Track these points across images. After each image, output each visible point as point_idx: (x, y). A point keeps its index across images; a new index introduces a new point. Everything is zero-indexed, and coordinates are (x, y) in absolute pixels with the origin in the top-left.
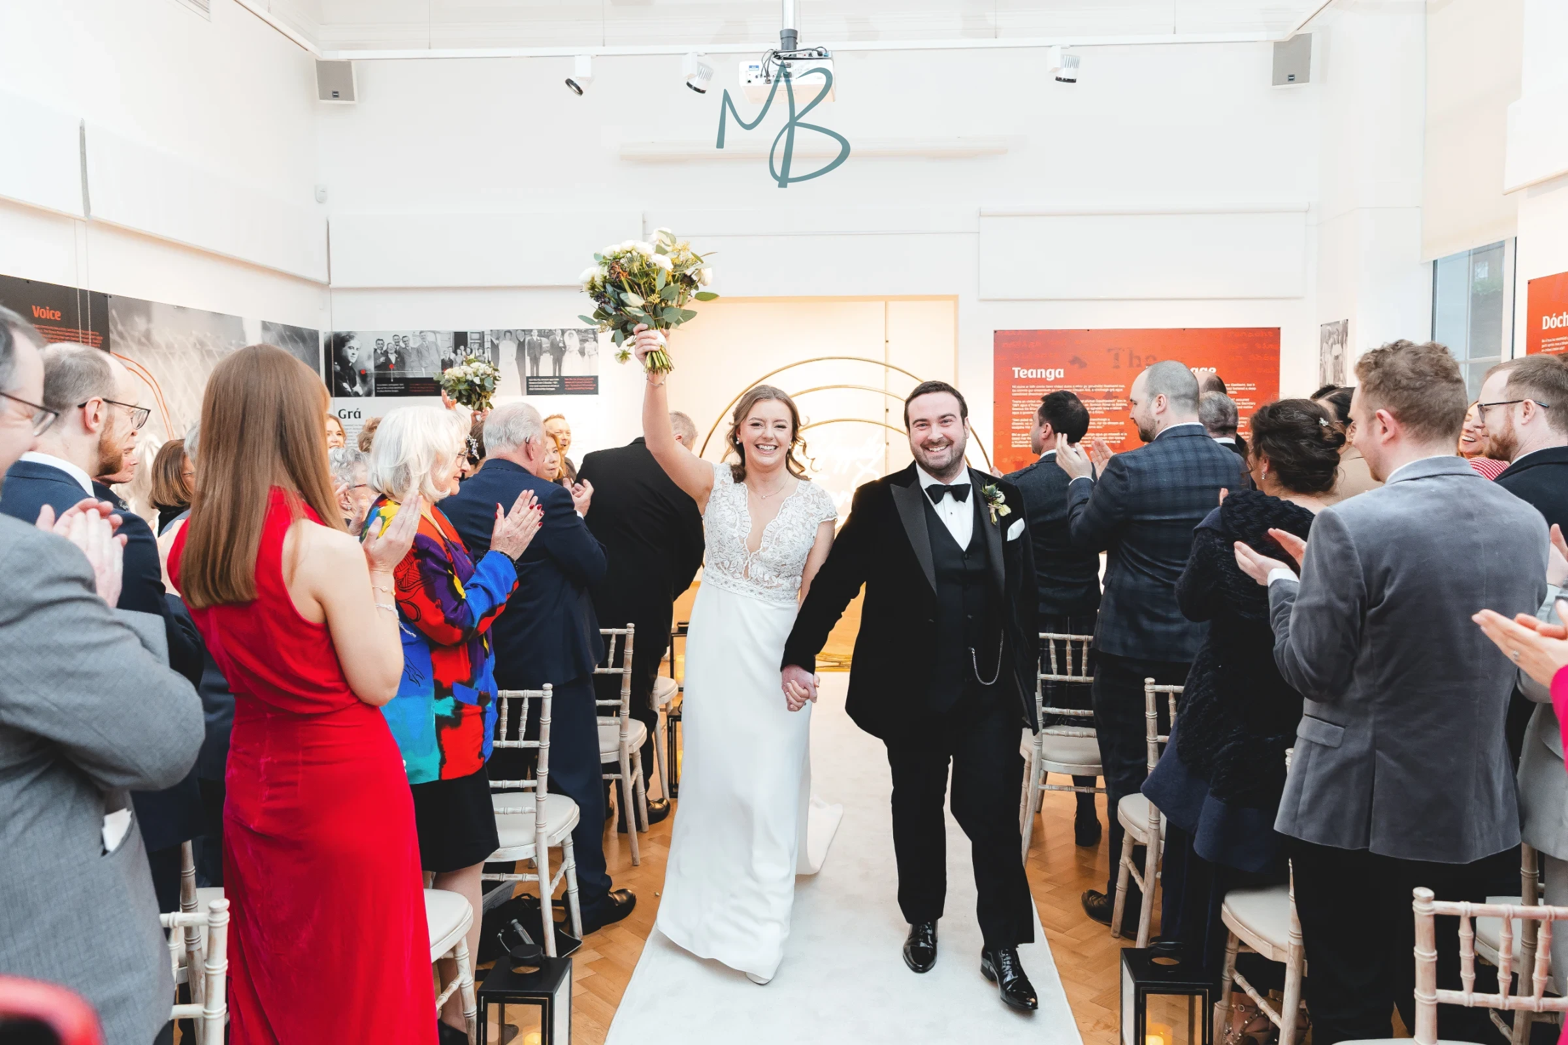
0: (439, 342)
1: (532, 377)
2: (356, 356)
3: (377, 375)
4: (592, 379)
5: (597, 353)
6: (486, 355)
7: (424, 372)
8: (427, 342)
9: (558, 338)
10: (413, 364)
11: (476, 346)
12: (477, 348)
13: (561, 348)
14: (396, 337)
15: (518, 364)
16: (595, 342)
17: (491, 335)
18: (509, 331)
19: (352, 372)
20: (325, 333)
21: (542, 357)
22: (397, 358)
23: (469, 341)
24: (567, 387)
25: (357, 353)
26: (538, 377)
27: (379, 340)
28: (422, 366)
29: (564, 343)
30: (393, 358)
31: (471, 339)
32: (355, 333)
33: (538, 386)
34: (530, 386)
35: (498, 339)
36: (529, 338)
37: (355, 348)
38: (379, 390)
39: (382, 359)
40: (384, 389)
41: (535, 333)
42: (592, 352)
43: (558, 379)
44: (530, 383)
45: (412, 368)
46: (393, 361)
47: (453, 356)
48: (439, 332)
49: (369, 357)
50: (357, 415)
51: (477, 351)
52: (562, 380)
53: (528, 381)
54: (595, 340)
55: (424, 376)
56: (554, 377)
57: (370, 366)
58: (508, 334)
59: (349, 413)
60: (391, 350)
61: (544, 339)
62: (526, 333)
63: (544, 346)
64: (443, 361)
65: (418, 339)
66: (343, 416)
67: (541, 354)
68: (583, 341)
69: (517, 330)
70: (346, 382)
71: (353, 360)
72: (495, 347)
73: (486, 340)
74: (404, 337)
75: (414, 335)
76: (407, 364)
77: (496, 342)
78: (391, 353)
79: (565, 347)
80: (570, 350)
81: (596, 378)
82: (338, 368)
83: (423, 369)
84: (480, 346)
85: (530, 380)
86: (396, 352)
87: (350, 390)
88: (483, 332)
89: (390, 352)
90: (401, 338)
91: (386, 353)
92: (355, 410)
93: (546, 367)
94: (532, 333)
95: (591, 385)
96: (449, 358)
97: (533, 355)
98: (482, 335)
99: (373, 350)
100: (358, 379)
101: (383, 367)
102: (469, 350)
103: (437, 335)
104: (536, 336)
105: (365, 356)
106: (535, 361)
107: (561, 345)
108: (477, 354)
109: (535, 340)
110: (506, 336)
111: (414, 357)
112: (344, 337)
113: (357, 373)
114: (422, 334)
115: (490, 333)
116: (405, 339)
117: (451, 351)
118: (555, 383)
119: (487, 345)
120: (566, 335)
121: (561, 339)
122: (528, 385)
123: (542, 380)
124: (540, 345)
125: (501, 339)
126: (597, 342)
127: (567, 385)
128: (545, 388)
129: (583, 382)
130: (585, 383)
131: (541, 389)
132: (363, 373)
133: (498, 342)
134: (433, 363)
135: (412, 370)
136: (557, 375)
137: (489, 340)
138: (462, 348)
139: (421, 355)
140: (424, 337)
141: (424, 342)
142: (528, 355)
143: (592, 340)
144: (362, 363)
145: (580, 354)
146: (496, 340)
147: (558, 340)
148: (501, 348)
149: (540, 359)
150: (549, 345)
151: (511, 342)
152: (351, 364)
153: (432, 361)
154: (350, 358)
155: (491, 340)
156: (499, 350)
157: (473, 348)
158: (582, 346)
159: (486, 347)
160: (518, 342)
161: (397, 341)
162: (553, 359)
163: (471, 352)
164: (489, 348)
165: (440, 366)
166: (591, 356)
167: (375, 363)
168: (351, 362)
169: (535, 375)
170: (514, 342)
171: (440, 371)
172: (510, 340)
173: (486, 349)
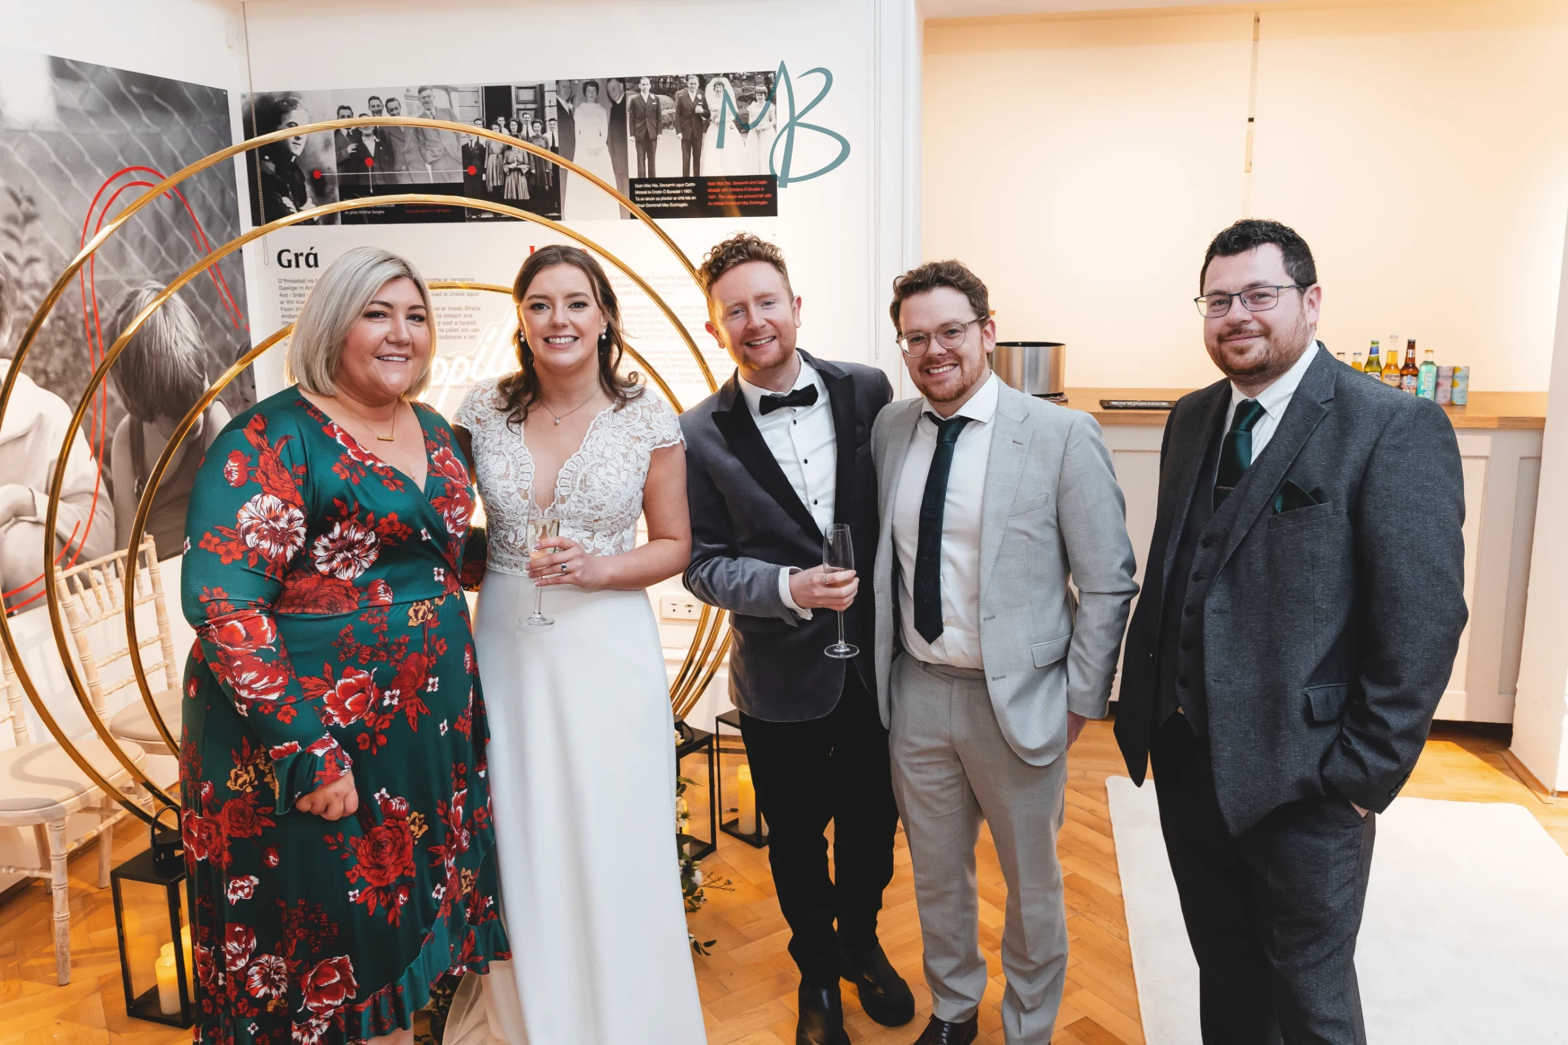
0: (456, 112)
1: (641, 180)
2: (302, 142)
3: (341, 178)
4: (764, 182)
5: (775, 127)
6: (548, 135)
7: (430, 172)
8: (433, 111)
9: (693, 95)
10: (409, 157)
11: (529, 116)
12: (530, 119)
13: (699, 116)
14: (375, 102)
15: (613, 153)
16: (769, 102)
17: (558, 91)
18: (594, 83)
19: (296, 176)
20: (244, 96)
21: (660, 136)
22: (377, 145)
23: (515, 107)
24: (712, 201)
25: (304, 135)
26: (653, 180)
27: (342, 108)
28: (425, 161)
29: (705, 106)
30: (370, 144)
31: (518, 103)
32: (299, 95)
33: (653, 199)
34: (638, 198)
35: (571, 100)
36: (635, 95)
37: (300, 126)
39: (351, 148)
41: (646, 85)
42: (764, 124)
43: (693, 184)
44: (637, 192)
45: (407, 164)
46: (372, 152)
48: (454, 89)
49: (327, 144)
50: (311, 260)
51: (530, 127)
53: (632, 189)
54: (770, 97)
55: (432, 182)
56: (685, 179)
57: (329, 161)
58: (591, 88)
59: (297, 256)
60: (366, 128)
61: (664, 99)
62: (628, 84)
63: (664, 112)
64: (465, 148)
65: (417, 103)
66: (285, 263)
67: (658, 131)
68: (745, 99)
69: (609, 80)
70: (288, 196)
71: (297, 149)
72: (566, 119)
73: (547, 103)
74: (389, 101)
75: (407, 97)
76: (399, 158)
77: (567, 106)
78: (367, 135)
79: (707, 114)
80: (717, 120)
82: (272, 167)
83: (429, 167)
84: (536, 116)
85: (637, 186)
86: (376, 132)
88: (542, 86)
89: (365, 132)
90: (384, 103)
92: (309, 251)
93: (669, 161)
94: (640, 86)
95: (761, 196)
96: (477, 143)
97: (642, 135)
98: (539, 90)
99: (333, 130)
100: (308, 189)
101: (353, 162)
102: (514, 126)
103: (453, 94)
104: (648, 92)
105: (318, 140)
106: (647, 147)
107: (699, 109)
109: (646, 99)
110: (589, 94)
111: (410, 142)
112: (278, 103)
113: (307, 177)
114: (424, 93)
115: (555, 86)
116: (391, 105)
118: (687, 191)
119: (551, 113)
120: (709, 87)
121: (700, 97)
122: (633, 195)
123: (662, 185)
124: (657, 110)
125: (576, 100)
126: (774, 101)
127: (712, 197)
128: (668, 202)
129: (746, 189)
130: (750, 189)
131: (659, 205)
132: (317, 177)
133: (571, 106)
134: (446, 154)
135: (408, 170)
136: (692, 175)
137: (554, 103)
138: (501, 120)
139: (425, 139)
140: (427, 99)
141: (429, 110)
142: (631, 135)
143: (764, 97)
144: (314, 155)
145: (739, 130)
146: (567, 101)
147: (693, 99)
148: (578, 117)
149: (656, 140)
150: (674, 111)
151: (598, 105)
152: (294, 158)
153: (445, 149)
154: (292, 146)
155: (558, 102)
156: (573, 122)
157: (522, 120)
158: (743, 111)
159: (548, 117)
160: (611, 105)
161: (376, 109)
162: (683, 141)
163: (520, 129)
164: (553, 119)
165: (461, 161)
166: (762, 133)
167: (338, 156)
168: (293, 154)
169: (647, 176)
170: (604, 106)
171: (461, 171)
172: (596, 102)
173: (547, 123)
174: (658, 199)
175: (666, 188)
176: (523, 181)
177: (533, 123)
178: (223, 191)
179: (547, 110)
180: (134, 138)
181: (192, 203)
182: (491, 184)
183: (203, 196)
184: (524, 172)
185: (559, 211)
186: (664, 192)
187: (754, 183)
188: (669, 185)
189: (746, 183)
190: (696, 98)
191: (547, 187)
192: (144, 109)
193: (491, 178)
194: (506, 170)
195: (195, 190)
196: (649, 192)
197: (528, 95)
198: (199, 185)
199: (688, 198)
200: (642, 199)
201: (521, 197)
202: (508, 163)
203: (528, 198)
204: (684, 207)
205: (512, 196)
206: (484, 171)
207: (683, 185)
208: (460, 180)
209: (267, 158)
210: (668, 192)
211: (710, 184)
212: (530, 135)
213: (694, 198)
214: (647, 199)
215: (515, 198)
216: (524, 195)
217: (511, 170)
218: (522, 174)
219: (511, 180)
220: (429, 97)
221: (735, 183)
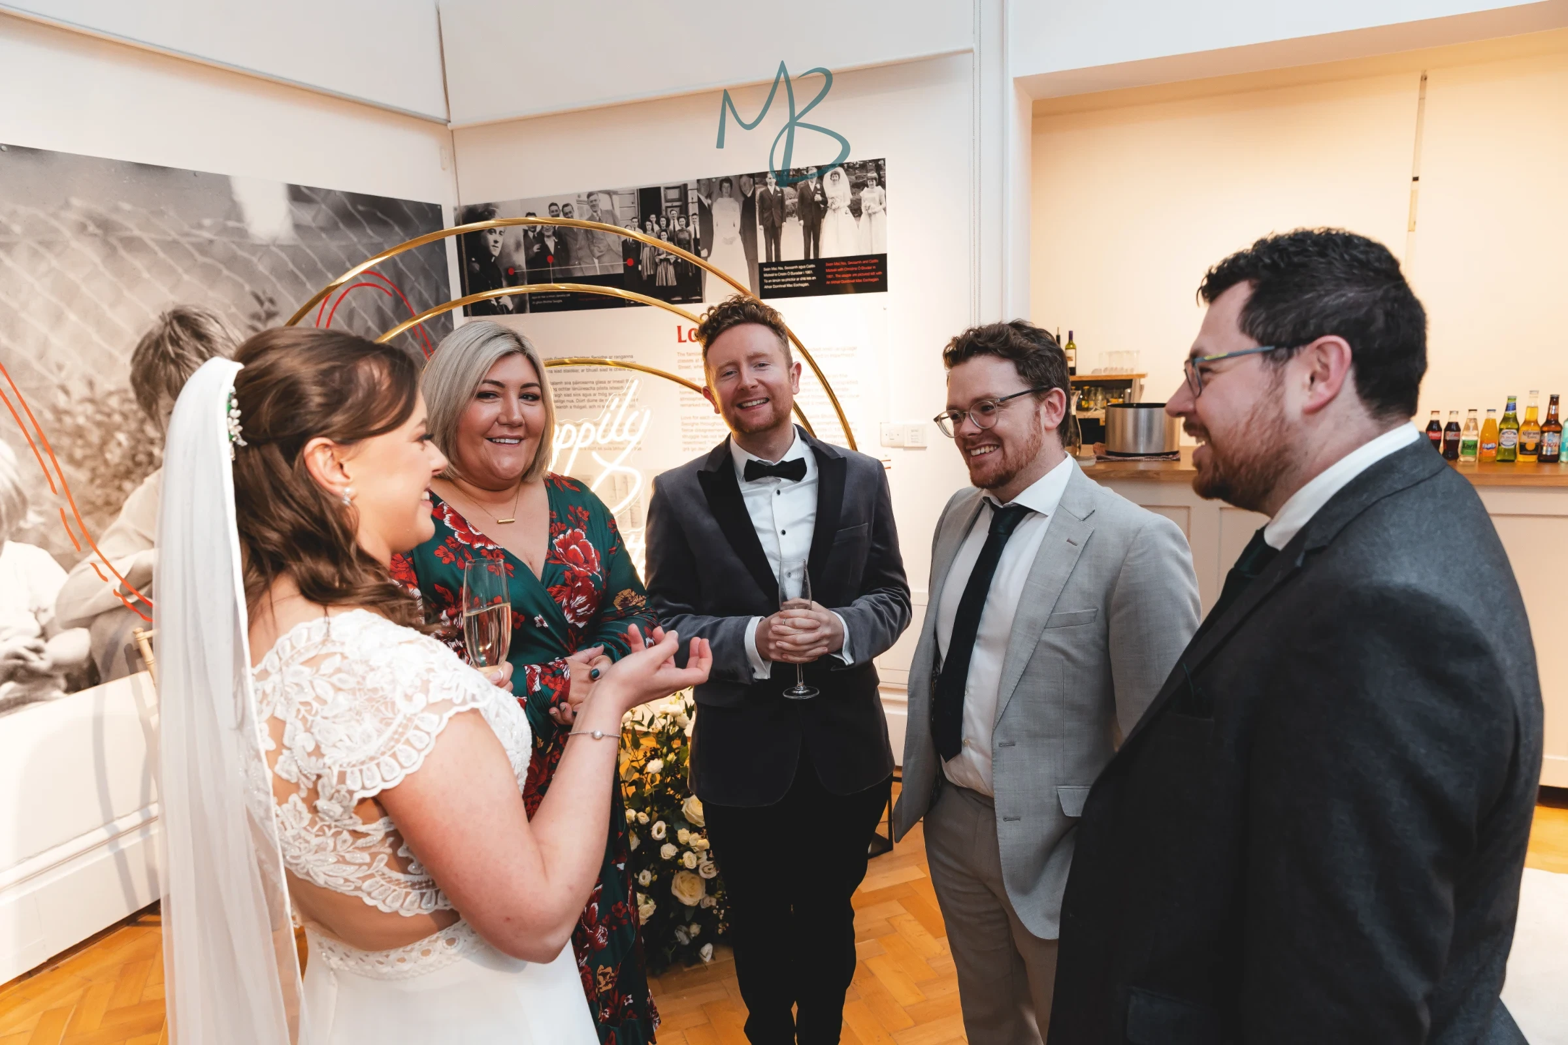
0: (617, 212)
1: (769, 264)
2: (499, 245)
3: (529, 274)
4: (876, 261)
5: (885, 210)
6: (691, 228)
7: (597, 265)
8: (599, 212)
9: (813, 185)
10: (581, 253)
11: (675, 213)
12: (676, 215)
13: (818, 203)
14: (554, 208)
16: (880, 187)
17: (699, 190)
18: (727, 180)
19: (496, 273)
20: (454, 206)
21: (784, 223)
22: (556, 244)
23: (664, 205)
24: (830, 280)
25: (500, 239)
26: (779, 263)
27: (531, 214)
28: (594, 256)
29: (823, 194)
30: (551, 243)
31: (667, 201)
32: (496, 205)
33: (779, 280)
34: (766, 281)
35: (709, 196)
36: (763, 189)
37: (498, 232)
38: (536, 300)
39: (536, 248)
40: (542, 300)
41: (771, 180)
42: (876, 207)
43: (812, 266)
44: (766, 275)
45: (579, 259)
46: (552, 250)
47: (638, 234)
48: (615, 193)
49: (518, 246)
51: (676, 221)
52: (822, 265)
53: (761, 273)
54: (881, 182)
55: (599, 273)
56: (807, 261)
57: (520, 260)
58: (726, 185)
60: (548, 230)
61: (788, 190)
62: (757, 179)
63: (788, 202)
64: (625, 243)
65: (586, 207)
67: (783, 220)
68: (858, 186)
69: (741, 176)
71: (496, 252)
72: (706, 214)
73: (690, 200)
74: (565, 206)
75: (579, 202)
76: (573, 254)
77: (706, 202)
78: (549, 237)
79: (825, 201)
80: (834, 207)
81: (882, 258)
82: (477, 266)
83: (596, 261)
84: (681, 212)
85: (765, 269)
86: (555, 234)
87: (496, 304)
88: (685, 185)
89: (546, 234)
90: (561, 208)
91: (540, 237)
93: (792, 246)
94: (768, 180)
95: (873, 274)
97: (769, 223)
98: (683, 189)
99: (522, 234)
100: (505, 284)
101: (538, 259)
102: (663, 221)
103: (614, 197)
104: (774, 186)
105: (511, 242)
106: (774, 235)
107: (818, 198)
108: (678, 228)
109: (772, 191)
110: (724, 190)
111: (582, 241)
112: (481, 213)
114: (592, 198)
115: (695, 186)
116: (567, 209)
117: (637, 224)
118: (808, 272)
119: (693, 209)
120: (827, 176)
121: (818, 186)
122: (762, 279)
123: (786, 268)
124: (782, 200)
125: (714, 196)
126: (884, 186)
127: (830, 276)
128: (791, 283)
129: (859, 268)
130: (863, 268)
131: (784, 286)
132: (511, 273)
133: (709, 201)
134: (610, 249)
135: (580, 264)
136: (812, 257)
137: (696, 199)
138: (653, 217)
139: (593, 237)
140: (594, 203)
141: (595, 212)
142: (760, 224)
143: (875, 182)
144: (509, 255)
145: (853, 214)
146: (707, 197)
147: (812, 188)
148: (715, 212)
149: (781, 227)
150: (796, 200)
151: (732, 199)
152: (494, 258)
153: (609, 245)
154: (492, 248)
155: (699, 198)
156: (712, 215)
157: (670, 216)
158: (857, 197)
159: (691, 213)
160: (742, 199)
161: (555, 213)
162: (804, 227)
163: (668, 224)
164: (695, 214)
165: (621, 254)
166: (873, 216)
167: (527, 255)
168: (493, 256)
169: (774, 260)
170: (737, 200)
171: (622, 263)
172: (730, 196)
173: (690, 218)
174: (783, 280)
175: (790, 270)
176: (671, 269)
177: (678, 219)
178: (437, 289)
179: (690, 206)
180: (360, 247)
181: (411, 299)
182: (645, 274)
183: (420, 293)
184: (672, 261)
185: (700, 294)
186: (789, 274)
187: (866, 262)
188: (793, 268)
189: (860, 262)
190: (815, 187)
191: (690, 274)
192: (368, 223)
193: (645, 269)
194: (657, 260)
195: (412, 288)
196: (776, 275)
197: (674, 194)
198: (416, 284)
199: (809, 278)
200: (770, 281)
201: (670, 284)
202: (659, 255)
203: (675, 284)
204: (806, 287)
205: (662, 283)
206: (640, 262)
207: (804, 267)
208: (621, 271)
209: (473, 259)
210: (792, 273)
211: (827, 265)
212: (677, 229)
213: (814, 278)
214: (774, 281)
215: (665, 284)
216: (672, 281)
217: (661, 260)
218: (670, 264)
219: (661, 269)
220: (595, 200)
221: (850, 263)
